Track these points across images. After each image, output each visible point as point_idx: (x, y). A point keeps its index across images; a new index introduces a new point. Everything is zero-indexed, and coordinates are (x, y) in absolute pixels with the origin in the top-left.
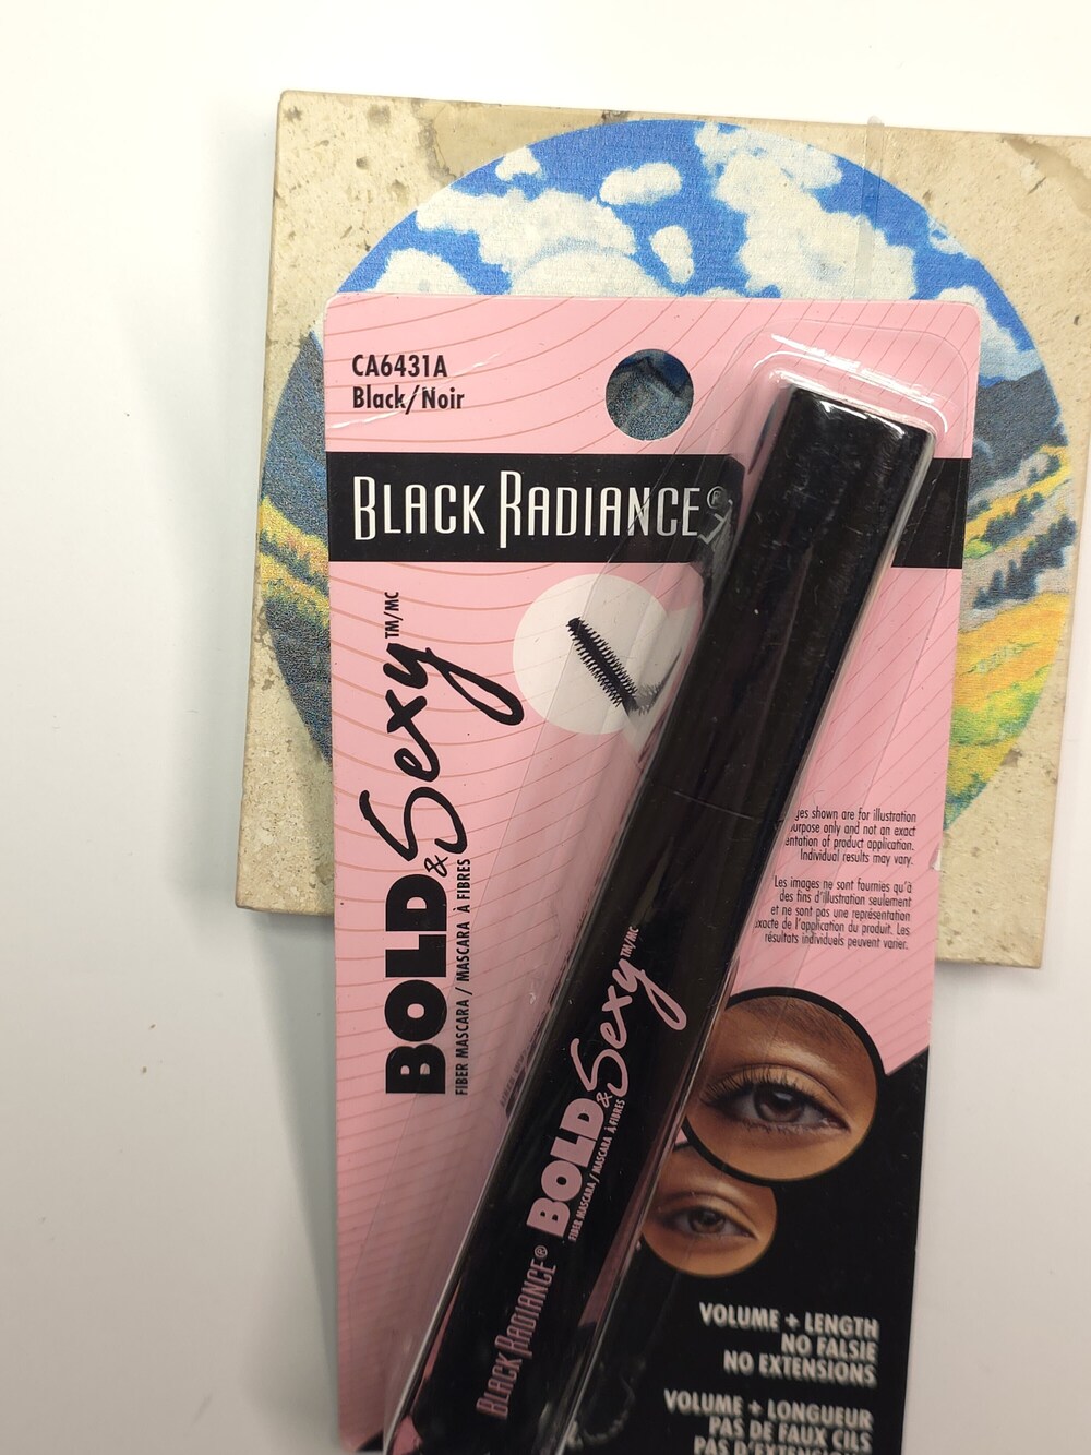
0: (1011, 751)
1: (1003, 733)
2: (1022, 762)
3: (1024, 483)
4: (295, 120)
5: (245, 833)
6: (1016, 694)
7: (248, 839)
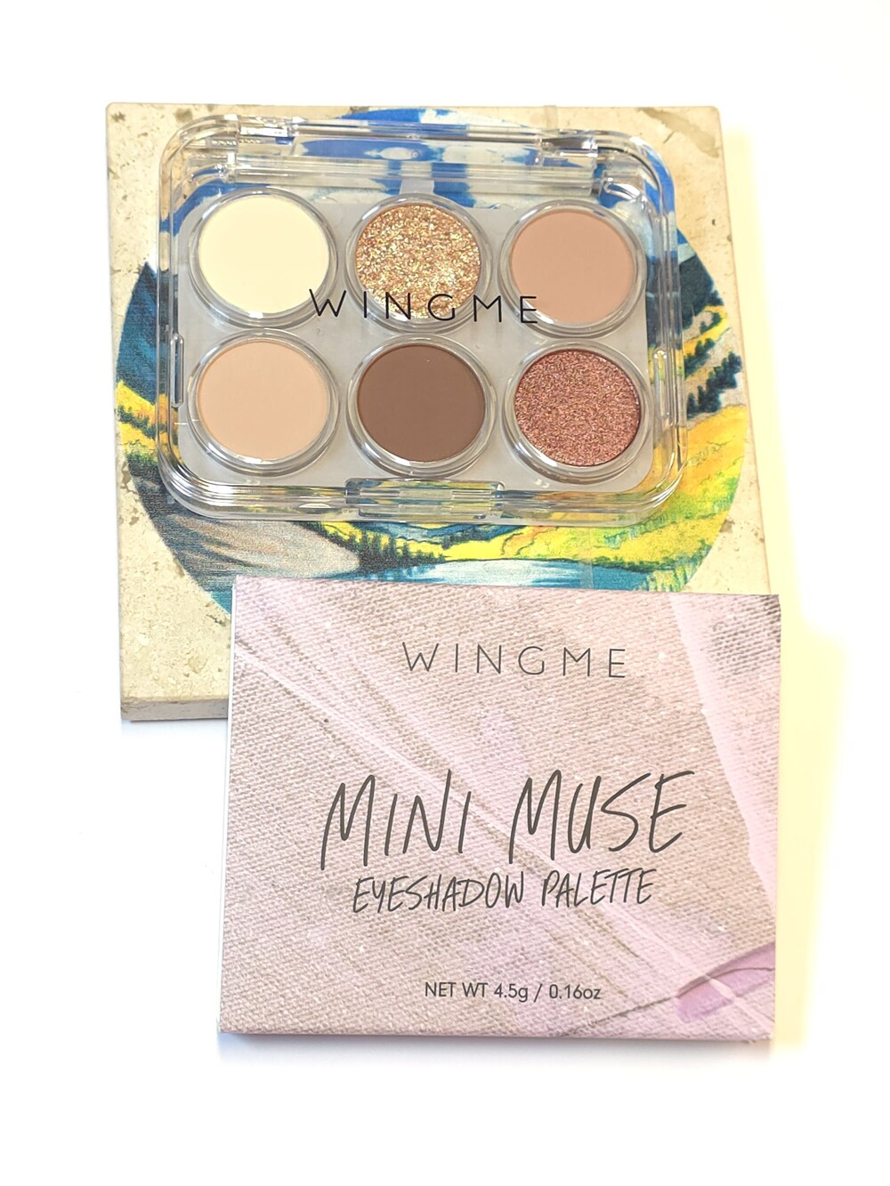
0: (726, 521)
1: (717, 509)
2: (734, 528)
3: (698, 332)
4: (120, 121)
5: (125, 638)
6: (721, 479)
7: (128, 642)
